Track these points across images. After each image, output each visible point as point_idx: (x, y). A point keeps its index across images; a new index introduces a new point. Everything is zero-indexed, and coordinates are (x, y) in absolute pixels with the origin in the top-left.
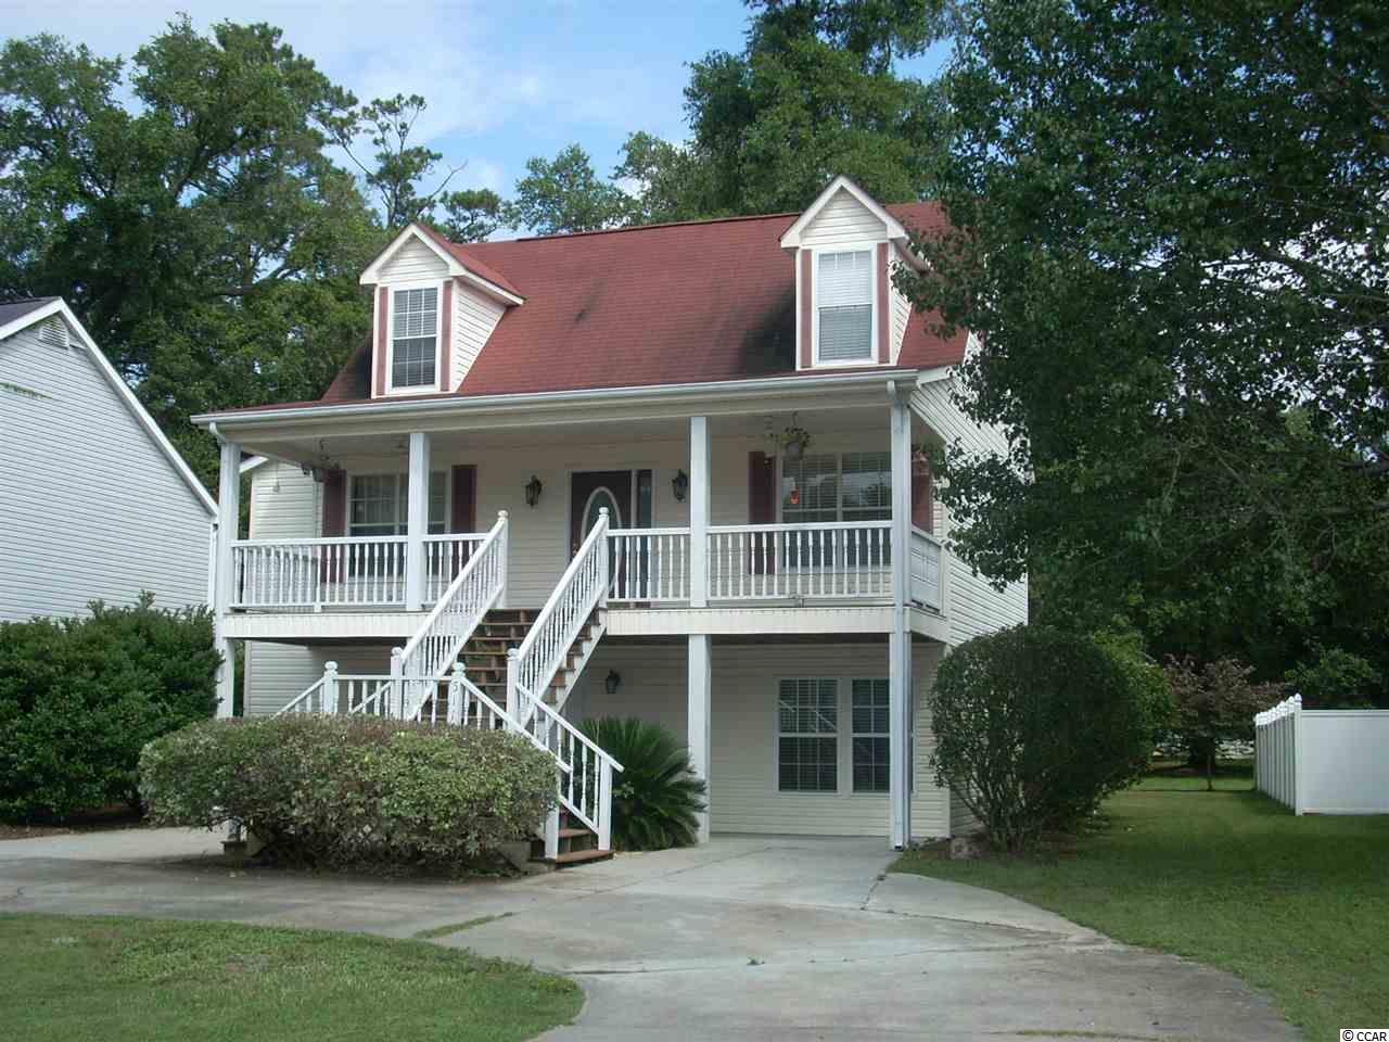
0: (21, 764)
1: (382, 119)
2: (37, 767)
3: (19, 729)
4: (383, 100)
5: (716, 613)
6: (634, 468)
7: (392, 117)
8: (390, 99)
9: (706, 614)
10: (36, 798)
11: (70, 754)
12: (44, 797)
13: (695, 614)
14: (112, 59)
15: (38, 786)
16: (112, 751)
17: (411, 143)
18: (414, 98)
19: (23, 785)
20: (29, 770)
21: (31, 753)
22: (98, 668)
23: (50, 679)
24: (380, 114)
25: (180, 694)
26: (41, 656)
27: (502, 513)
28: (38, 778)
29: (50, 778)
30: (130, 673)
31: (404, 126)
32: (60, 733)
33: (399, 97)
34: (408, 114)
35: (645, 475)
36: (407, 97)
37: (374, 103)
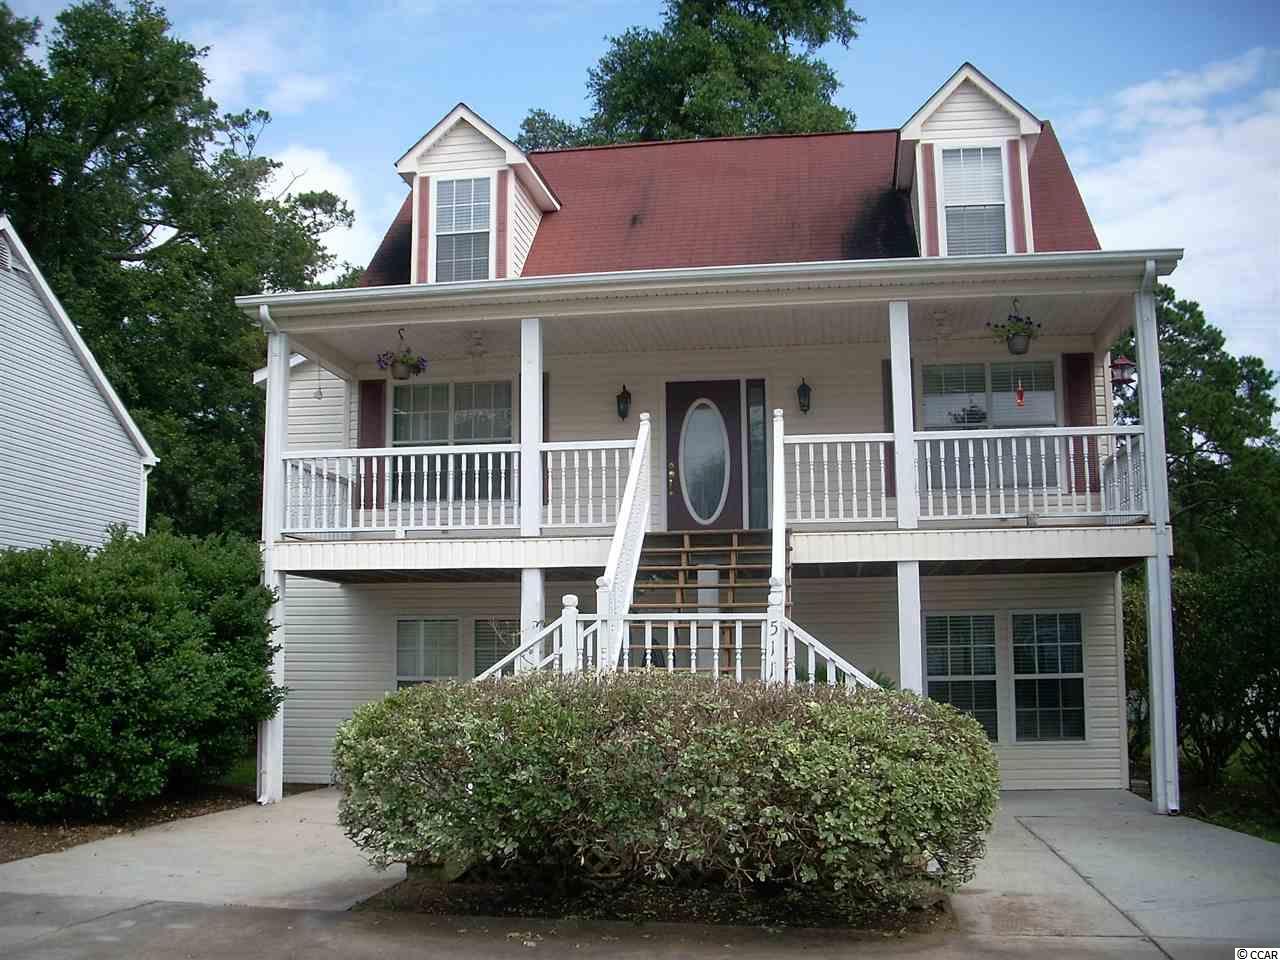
0: (54, 742)
1: (232, 131)
2: (76, 747)
3: (48, 693)
4: (234, 114)
5: (932, 535)
6: (743, 378)
7: (241, 130)
8: (240, 114)
9: (919, 536)
10: (75, 788)
11: (118, 726)
12: (86, 786)
13: (905, 538)
14: (30, 20)
15: (79, 771)
16: (170, 720)
17: (257, 153)
18: (261, 113)
19: (58, 770)
20: (67, 750)
21: (70, 726)
22: (148, 605)
23: (85, 622)
24: (231, 127)
25: (233, 642)
26: (70, 591)
27: (645, 416)
28: (80, 760)
29: (95, 760)
30: (183, 616)
31: (251, 138)
32: (107, 698)
33: (248, 112)
34: (255, 127)
35: (757, 386)
36: (255, 112)
37: (226, 117)
